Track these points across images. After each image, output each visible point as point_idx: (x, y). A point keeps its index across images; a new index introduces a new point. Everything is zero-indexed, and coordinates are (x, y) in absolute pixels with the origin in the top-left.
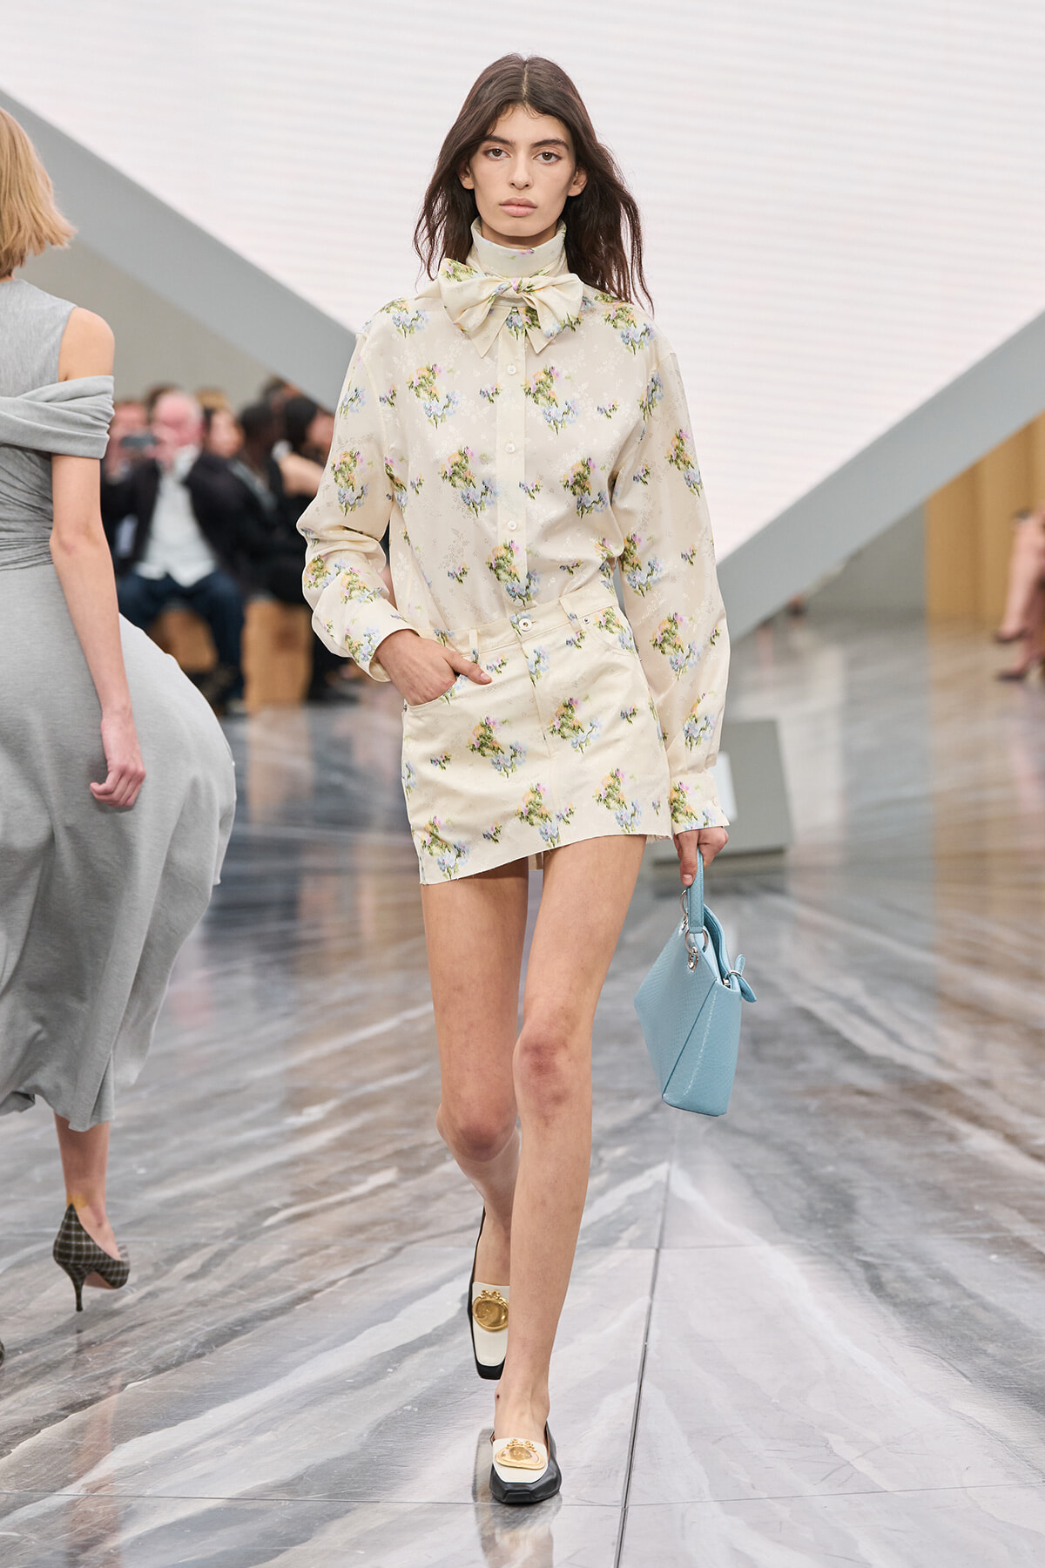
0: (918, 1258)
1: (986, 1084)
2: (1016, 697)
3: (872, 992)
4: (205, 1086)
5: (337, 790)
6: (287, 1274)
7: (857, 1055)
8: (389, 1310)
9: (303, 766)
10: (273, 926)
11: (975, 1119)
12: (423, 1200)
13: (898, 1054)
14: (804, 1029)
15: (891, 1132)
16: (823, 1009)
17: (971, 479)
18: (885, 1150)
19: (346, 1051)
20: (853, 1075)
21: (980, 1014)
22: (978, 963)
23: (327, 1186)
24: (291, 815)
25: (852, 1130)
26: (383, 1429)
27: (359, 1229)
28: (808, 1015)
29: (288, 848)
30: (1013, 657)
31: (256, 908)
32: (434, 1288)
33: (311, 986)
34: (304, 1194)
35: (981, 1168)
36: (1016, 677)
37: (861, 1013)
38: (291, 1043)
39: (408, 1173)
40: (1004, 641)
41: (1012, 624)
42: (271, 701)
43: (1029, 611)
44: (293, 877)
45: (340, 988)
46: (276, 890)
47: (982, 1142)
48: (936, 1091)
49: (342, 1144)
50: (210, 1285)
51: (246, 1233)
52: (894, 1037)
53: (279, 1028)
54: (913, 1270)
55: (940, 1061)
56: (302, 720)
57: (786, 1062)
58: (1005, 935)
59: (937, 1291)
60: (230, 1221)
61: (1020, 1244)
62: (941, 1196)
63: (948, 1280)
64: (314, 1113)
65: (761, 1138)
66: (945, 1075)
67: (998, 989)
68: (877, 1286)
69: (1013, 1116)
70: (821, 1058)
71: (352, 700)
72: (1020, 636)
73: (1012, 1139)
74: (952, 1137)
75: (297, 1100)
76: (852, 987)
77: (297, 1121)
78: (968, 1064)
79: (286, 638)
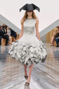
0: (44, 83)
1: (48, 72)
2: (52, 47)
3: (41, 66)
5: (7, 51)
6: (2, 83)
7: (40, 70)
8: (9, 85)
9: (5, 49)
11: (48, 75)
12: (12, 78)
13: (43, 70)
14: (37, 68)
15: (42, 75)
16: (38, 67)
17: (49, 33)
18: (42, 76)
19: (7, 68)
20: (40, 71)
21: (48, 68)
22: (48, 64)
23: (5, 77)
24: (4, 53)
25: (40, 75)
27: (7, 80)
28: (37, 67)
30: (52, 44)
32: (12, 84)
33: (5, 64)
34: (4, 78)
35: (48, 78)
36: (52, 46)
37: (41, 67)
38: (3, 68)
39: (11, 76)
40: (51, 43)
41: (51, 42)
42: (3, 45)
43: (53, 42)
45: (7, 64)
46: (3, 57)
47: (48, 76)
48: (45, 73)
49: (6, 74)
52: (43, 69)
53: (3, 67)
54: (43, 84)
55: (46, 71)
57: (36, 70)
58: (50, 62)
59: (45, 86)
61: (50, 83)
62: (45, 79)
63: (45, 85)
64: (5, 72)
65: (34, 75)
66: (46, 72)
67: (50, 66)
68: (41, 85)
69: (50, 74)
70: (38, 70)
71: (8, 45)
72: (52, 43)
73: (50, 76)
74: (46, 76)
75: (4, 71)
76: (40, 65)
77: (3, 73)
78: (47, 71)
79: (4, 41)
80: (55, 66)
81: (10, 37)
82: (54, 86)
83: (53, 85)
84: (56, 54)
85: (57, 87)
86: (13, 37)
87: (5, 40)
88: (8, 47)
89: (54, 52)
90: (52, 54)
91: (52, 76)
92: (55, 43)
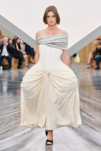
1: (85, 108)
2: (89, 70)
4: (6, 106)
5: (20, 77)
9: (17, 75)
10: (14, 91)
17: (85, 48)
21: (84, 101)
22: (84, 96)
24: (16, 80)
26: (23, 141)
29: (16, 83)
31: (12, 89)
34: (16, 117)
36: (89, 68)
41: (89, 63)
42: (14, 68)
44: (16, 86)
46: (14, 87)
47: (84, 114)
50: (6, 126)
51: (10, 121)
53: (14, 101)
56: (17, 70)
58: (87, 93)
60: (8, 120)
61: (87, 124)
67: (86, 99)
72: (89, 64)
73: (87, 114)
77: (15, 110)
78: (83, 107)
79: (15, 62)
80: (93, 98)
81: (25, 56)
82: (94, 129)
83: (91, 127)
84: (96, 80)
85: (97, 131)
86: (30, 56)
87: (17, 60)
88: (21, 70)
89: (93, 78)
90: (90, 80)
91: (90, 113)
92: (94, 64)
